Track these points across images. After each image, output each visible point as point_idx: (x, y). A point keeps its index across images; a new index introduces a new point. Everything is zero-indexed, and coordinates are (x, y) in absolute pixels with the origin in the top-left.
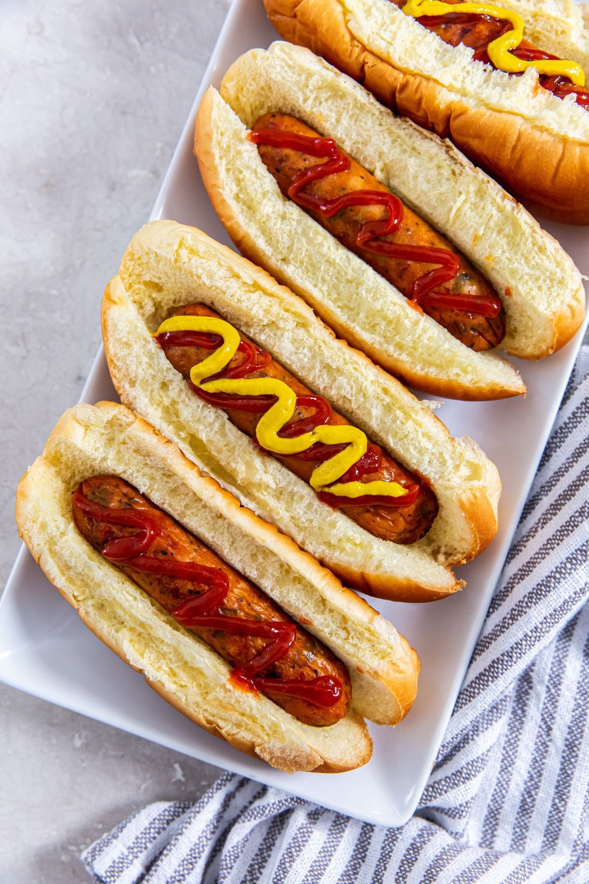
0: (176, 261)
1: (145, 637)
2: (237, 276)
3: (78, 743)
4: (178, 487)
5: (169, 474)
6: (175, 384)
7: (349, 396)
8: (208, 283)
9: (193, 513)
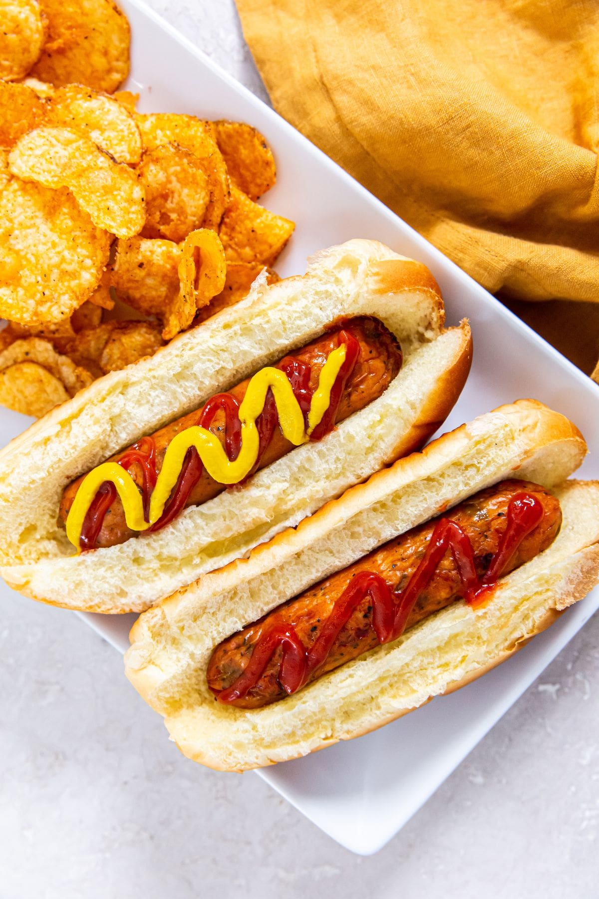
0: (7, 501)
1: (396, 682)
2: (47, 441)
3: (479, 780)
4: (250, 588)
5: (233, 594)
6: (139, 549)
8: (43, 474)
9: (284, 583)
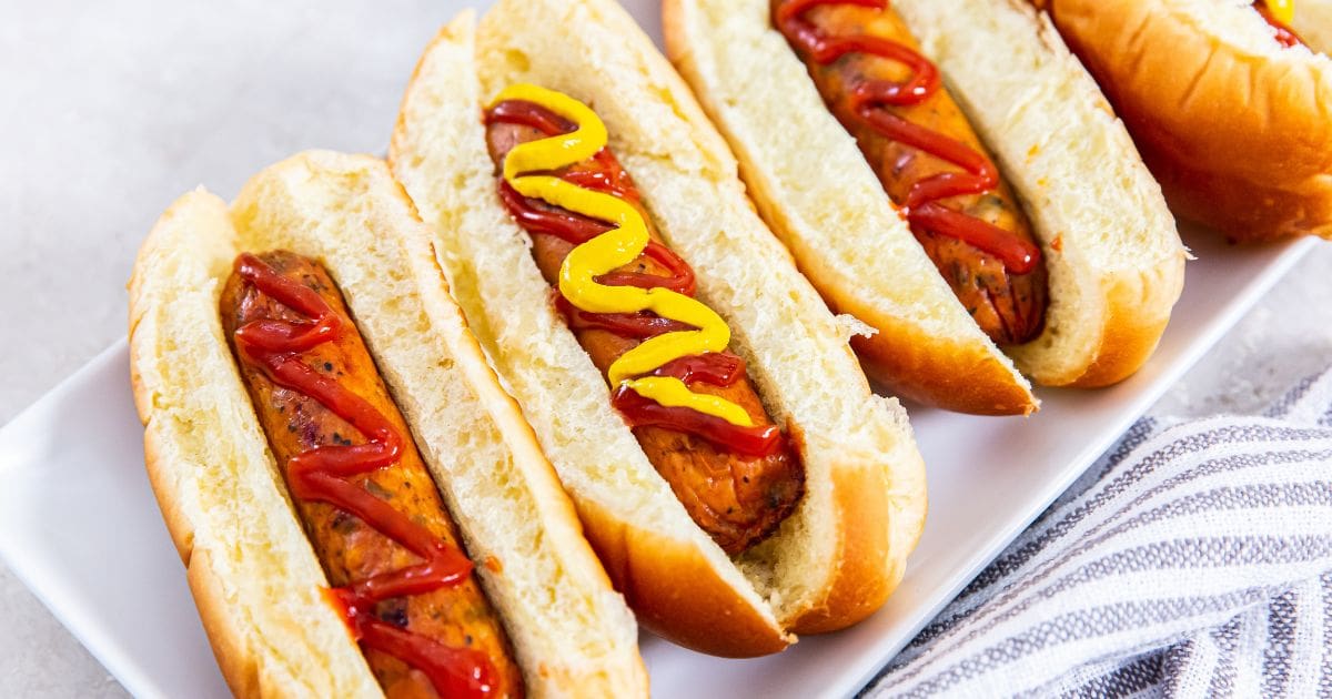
0: (567, 19)
1: (224, 489)
2: (644, 71)
4: (404, 297)
5: (399, 274)
6: (480, 177)
7: (733, 286)
8: (597, 64)
9: (404, 345)
